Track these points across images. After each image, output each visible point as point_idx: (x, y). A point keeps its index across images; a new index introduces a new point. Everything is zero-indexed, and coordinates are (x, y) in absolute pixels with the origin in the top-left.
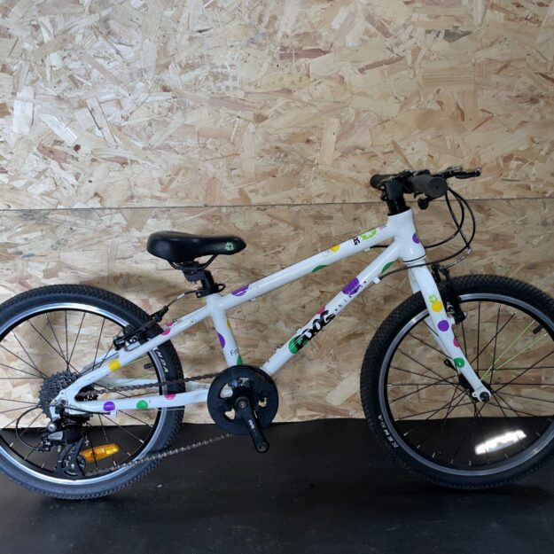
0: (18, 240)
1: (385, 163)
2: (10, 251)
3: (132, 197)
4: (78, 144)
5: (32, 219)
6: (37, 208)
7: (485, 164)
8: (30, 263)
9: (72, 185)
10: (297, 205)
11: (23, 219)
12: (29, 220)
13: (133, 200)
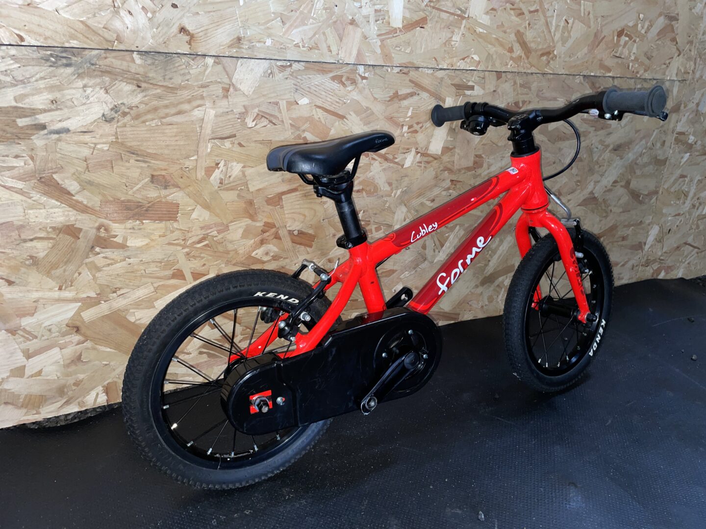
1: (529, 24)
7: (605, 36)
8: (61, 144)
10: (441, 69)
11: (49, 64)
12: (61, 66)
13: (242, 46)
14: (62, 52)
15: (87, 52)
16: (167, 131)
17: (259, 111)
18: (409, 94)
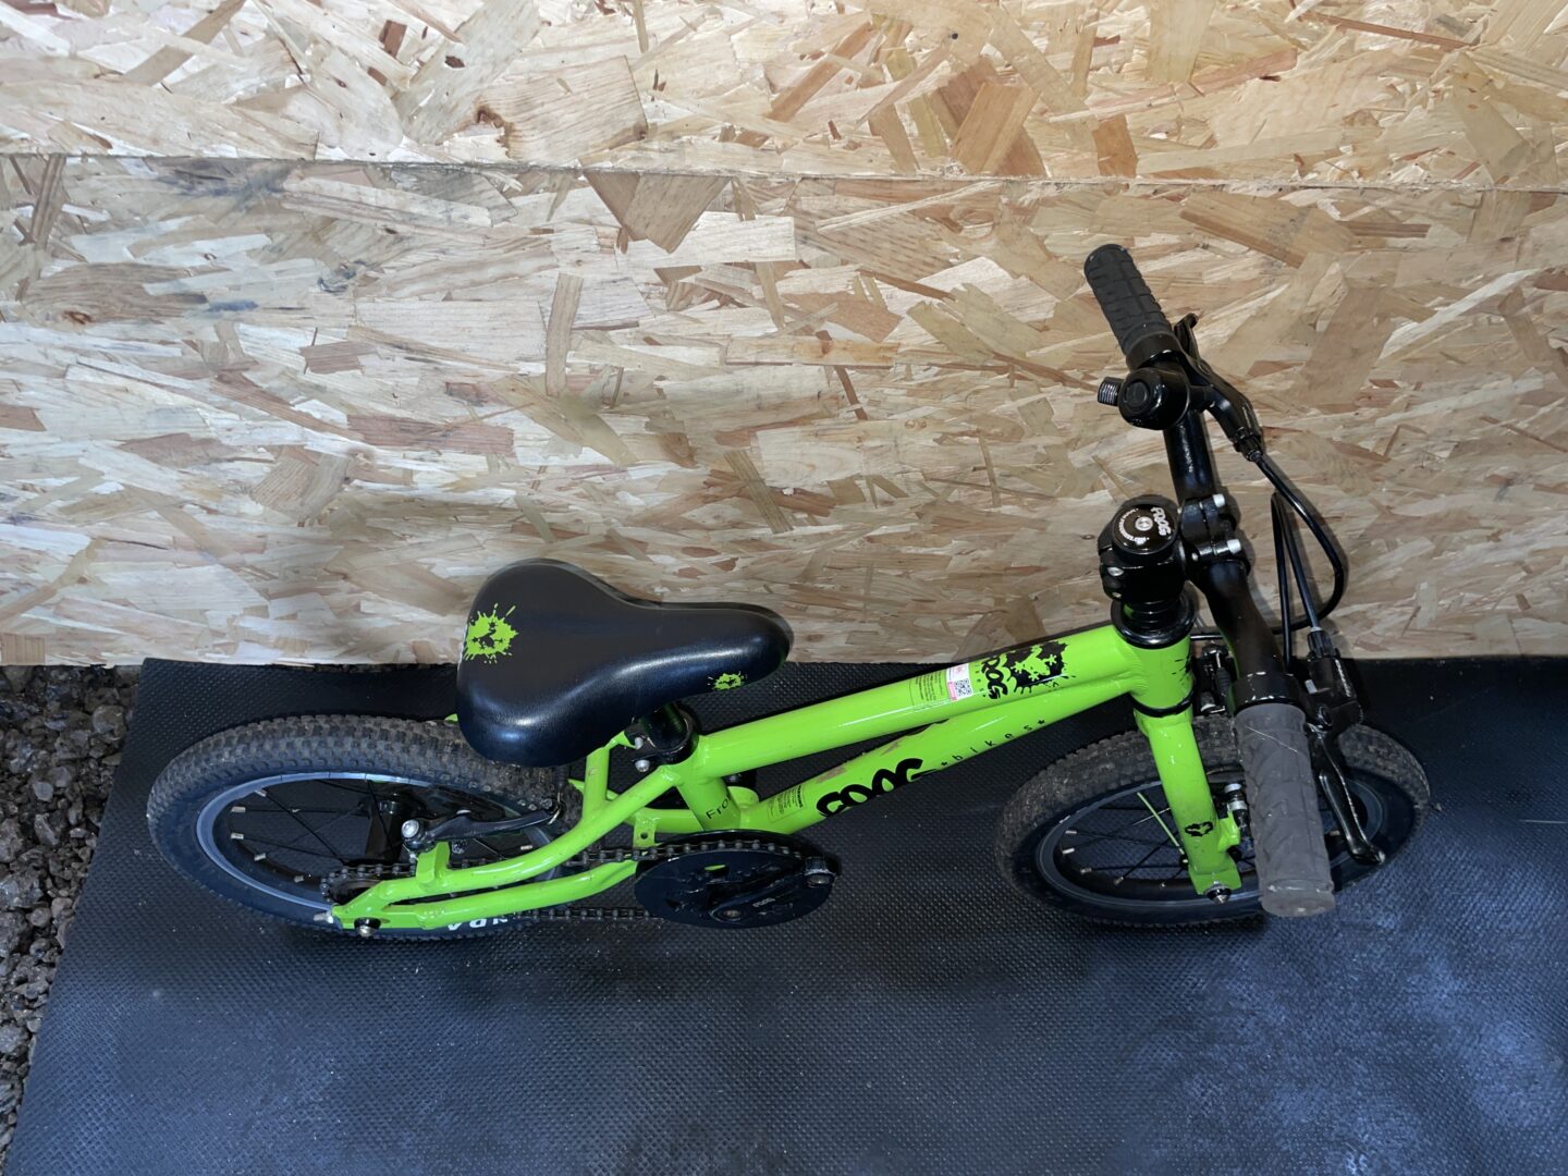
0: (173, 256)
2: (153, 289)
3: (642, 132)
5: (218, 193)
6: (230, 152)
8: (242, 326)
9: (372, 72)
11: (176, 190)
12: (204, 194)
13: (646, 146)
14: (201, 168)
15: (256, 167)
16: (467, 311)
17: (697, 279)
18: (1171, 246)
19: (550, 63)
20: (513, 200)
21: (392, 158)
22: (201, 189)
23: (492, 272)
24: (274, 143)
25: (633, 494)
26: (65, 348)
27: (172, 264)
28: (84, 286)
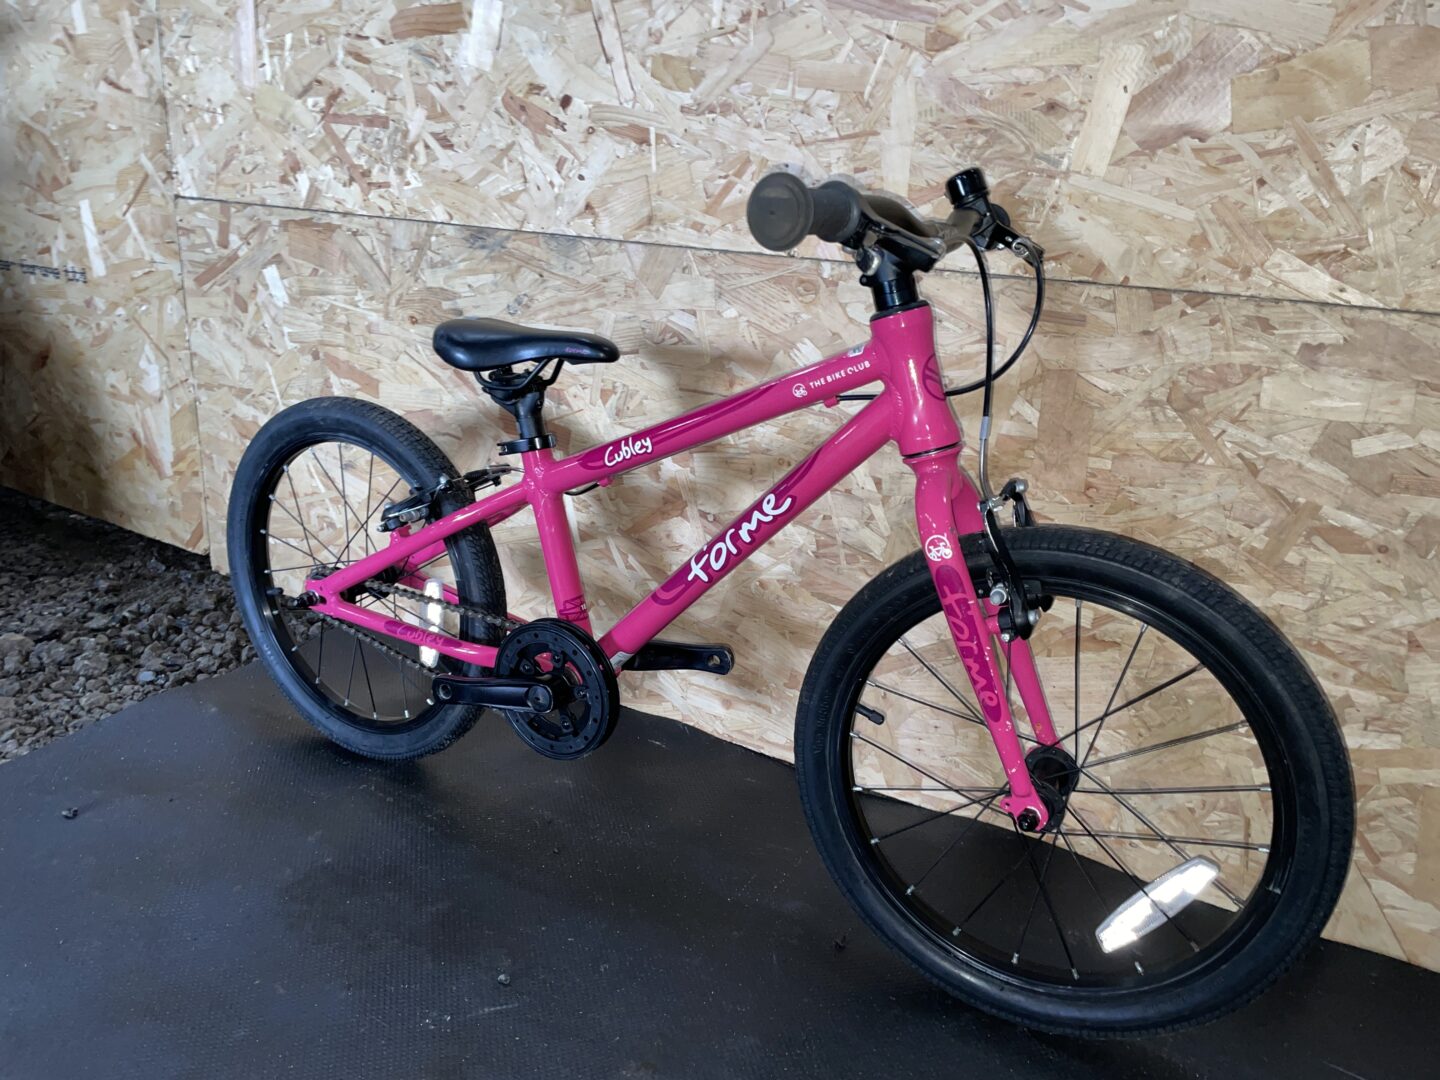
0: (458, 285)
3: (650, 220)
4: (568, 93)
5: (483, 247)
6: (492, 224)
9: (552, 184)
19: (617, 179)
20: (594, 259)
21: (550, 231)
22: (477, 244)
23: (578, 307)
24: (509, 220)
25: (625, 502)
26: (404, 341)
27: (456, 290)
28: (422, 301)
